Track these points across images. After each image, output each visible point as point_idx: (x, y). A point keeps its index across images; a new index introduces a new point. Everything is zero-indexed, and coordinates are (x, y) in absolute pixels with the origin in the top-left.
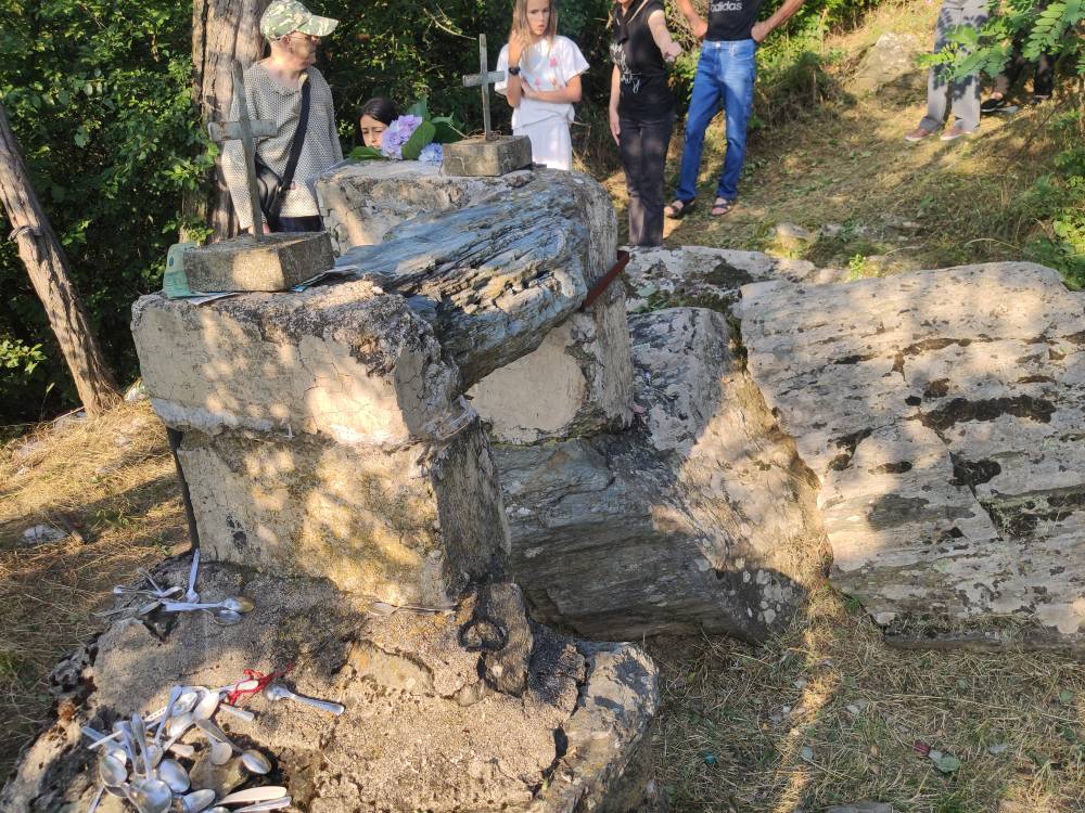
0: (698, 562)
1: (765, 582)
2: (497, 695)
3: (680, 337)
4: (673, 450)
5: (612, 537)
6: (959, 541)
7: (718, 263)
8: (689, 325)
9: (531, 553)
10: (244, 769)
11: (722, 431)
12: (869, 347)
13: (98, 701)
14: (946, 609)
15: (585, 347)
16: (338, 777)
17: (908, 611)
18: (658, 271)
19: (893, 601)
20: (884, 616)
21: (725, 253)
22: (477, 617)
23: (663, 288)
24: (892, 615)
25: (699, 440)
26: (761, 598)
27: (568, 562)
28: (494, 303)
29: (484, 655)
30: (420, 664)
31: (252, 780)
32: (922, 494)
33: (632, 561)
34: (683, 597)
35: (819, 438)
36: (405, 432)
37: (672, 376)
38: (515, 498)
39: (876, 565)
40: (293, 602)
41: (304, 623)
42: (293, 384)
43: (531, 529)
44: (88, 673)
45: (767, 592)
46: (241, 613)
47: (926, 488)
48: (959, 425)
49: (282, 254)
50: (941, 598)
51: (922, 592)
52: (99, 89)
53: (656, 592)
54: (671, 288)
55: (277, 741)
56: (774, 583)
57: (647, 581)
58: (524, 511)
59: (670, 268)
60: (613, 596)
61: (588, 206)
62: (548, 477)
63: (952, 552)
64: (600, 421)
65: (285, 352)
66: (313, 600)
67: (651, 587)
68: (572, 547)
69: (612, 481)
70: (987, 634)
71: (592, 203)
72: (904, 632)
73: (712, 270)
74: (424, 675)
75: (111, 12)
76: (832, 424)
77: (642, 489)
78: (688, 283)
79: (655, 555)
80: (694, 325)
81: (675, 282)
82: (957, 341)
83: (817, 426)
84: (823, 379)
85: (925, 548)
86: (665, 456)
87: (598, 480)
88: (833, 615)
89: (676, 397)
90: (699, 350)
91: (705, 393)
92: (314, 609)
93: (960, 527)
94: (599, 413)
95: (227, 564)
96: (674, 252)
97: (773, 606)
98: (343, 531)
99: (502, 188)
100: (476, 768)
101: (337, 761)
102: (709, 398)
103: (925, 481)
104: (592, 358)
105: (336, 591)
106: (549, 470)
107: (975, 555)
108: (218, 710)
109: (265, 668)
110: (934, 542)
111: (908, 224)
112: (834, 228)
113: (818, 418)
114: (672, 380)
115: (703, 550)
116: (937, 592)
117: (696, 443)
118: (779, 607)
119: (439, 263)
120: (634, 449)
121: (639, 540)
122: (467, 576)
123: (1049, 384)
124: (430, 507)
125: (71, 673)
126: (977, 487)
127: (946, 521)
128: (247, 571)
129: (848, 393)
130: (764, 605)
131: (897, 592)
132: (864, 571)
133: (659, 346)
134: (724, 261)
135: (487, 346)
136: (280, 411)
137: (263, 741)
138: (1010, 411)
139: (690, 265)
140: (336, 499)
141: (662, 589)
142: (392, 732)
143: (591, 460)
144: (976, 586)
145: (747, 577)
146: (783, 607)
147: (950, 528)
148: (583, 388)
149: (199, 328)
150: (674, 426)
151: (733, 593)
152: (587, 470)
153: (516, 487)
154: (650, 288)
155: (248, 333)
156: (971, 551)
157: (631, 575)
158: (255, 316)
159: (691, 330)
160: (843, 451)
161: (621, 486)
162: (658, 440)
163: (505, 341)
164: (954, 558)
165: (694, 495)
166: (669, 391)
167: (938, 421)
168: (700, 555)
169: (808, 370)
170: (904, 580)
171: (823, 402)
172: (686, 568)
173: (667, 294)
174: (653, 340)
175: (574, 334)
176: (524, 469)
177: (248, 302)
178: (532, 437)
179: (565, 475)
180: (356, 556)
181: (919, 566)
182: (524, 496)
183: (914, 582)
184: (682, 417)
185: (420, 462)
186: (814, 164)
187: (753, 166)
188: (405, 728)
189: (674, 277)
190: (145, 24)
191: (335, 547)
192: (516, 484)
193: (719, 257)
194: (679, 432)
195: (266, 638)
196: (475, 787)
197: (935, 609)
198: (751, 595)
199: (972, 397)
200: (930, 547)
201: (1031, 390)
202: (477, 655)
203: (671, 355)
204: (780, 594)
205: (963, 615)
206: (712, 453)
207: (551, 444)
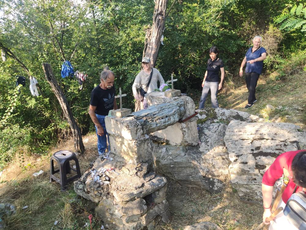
0: (199, 173)
1: (216, 182)
2: (137, 177)
3: (214, 130)
4: (204, 152)
5: (184, 165)
6: (255, 181)
7: (237, 114)
8: (217, 127)
9: (172, 166)
10: (106, 179)
11: (216, 150)
12: (248, 137)
13: (94, 167)
14: (253, 196)
15: (183, 129)
16: (115, 182)
17: (246, 194)
18: (223, 114)
19: (243, 192)
20: (241, 195)
21: (239, 112)
22: (140, 167)
23: (223, 118)
24: (242, 195)
25: (210, 151)
26: (215, 185)
27: (178, 169)
28: (156, 121)
29: (138, 171)
30: (129, 170)
31: (106, 180)
32: (248, 169)
33: (188, 171)
34: (196, 180)
35: (233, 154)
36: (132, 138)
37: (210, 137)
38: (170, 155)
39: (238, 183)
40: (119, 160)
41: (119, 163)
42: (120, 130)
43: (171, 161)
44: (93, 164)
45: (216, 184)
46: (112, 160)
47: (249, 168)
48: (259, 157)
49: (121, 113)
50: (252, 193)
51: (248, 191)
52: (126, 68)
53: (191, 178)
54: (225, 118)
55: (111, 176)
56: (218, 182)
57: (190, 175)
58: (171, 158)
59: (226, 114)
60: (184, 177)
61: (187, 104)
62: (175, 152)
63: (253, 183)
64: (187, 143)
65: (119, 126)
66: (121, 160)
67: (191, 177)
68: (178, 166)
69: (185, 155)
70: (259, 202)
71: (188, 103)
72: (244, 198)
73: (235, 115)
74: (129, 171)
75: (130, 55)
76: (236, 152)
77: (191, 157)
78: (229, 118)
79: (192, 171)
80: (218, 127)
81: (226, 117)
82: (266, 139)
83: (233, 152)
84: (236, 143)
85: (248, 181)
86: (201, 153)
87: (183, 154)
88: (231, 192)
89: (208, 142)
90: (217, 133)
91: (215, 142)
92: (121, 161)
93: (256, 178)
94: (186, 142)
95: (113, 153)
96: (228, 110)
97: (217, 187)
98: (126, 151)
99: (172, 100)
100: (130, 185)
101: (116, 180)
102: (216, 143)
103: (249, 167)
104: (185, 131)
105: (124, 159)
106: (176, 151)
107: (258, 185)
108: (105, 171)
109: (113, 168)
110: (250, 180)
111: (300, 108)
112: (280, 107)
113: (234, 150)
114: (209, 138)
115: (200, 171)
116: (251, 191)
117: (209, 151)
118: (218, 188)
119: (148, 114)
120: (195, 150)
121: (189, 167)
122: (141, 161)
123: (281, 151)
124: (136, 149)
125: (92, 164)
126: (260, 170)
127: (254, 176)
128: (115, 155)
129: (240, 146)
130: (215, 186)
131: (243, 190)
132: (236, 184)
133: (209, 131)
134: (238, 114)
135: (152, 127)
136: (119, 133)
137: (109, 176)
138: (270, 155)
139: (230, 114)
140: (125, 146)
141: (192, 177)
142: (123, 178)
143: (183, 150)
144: (259, 192)
145: (211, 179)
146: (220, 188)
147: (254, 178)
148: (183, 137)
149: (111, 121)
150: (206, 147)
151: (207, 181)
152: (182, 152)
153: (170, 153)
154: (220, 117)
155: (116, 123)
156: (257, 184)
157: (188, 174)
158: (117, 121)
159: (217, 128)
160: (237, 158)
161: (187, 156)
162: (201, 149)
163: (155, 127)
164: (254, 184)
165: (204, 161)
166: (208, 140)
167: (255, 155)
168: (200, 172)
169: (235, 140)
170: (244, 187)
171: (235, 147)
172: (197, 174)
173: (224, 119)
174: (209, 129)
175: (182, 126)
176: (172, 150)
177: (117, 119)
178: (175, 145)
179: (178, 152)
180: (127, 155)
181: (247, 185)
182: (171, 155)
183: (247, 188)
184: (208, 146)
185: (135, 143)
186: (298, 87)
187: (280, 86)
188: (125, 178)
189: (226, 116)
190: (135, 56)
191: (125, 153)
192: (170, 152)
193: (237, 113)
194: (206, 148)
195: (114, 164)
196: (129, 186)
197: (251, 195)
198: (212, 183)
199: (264, 151)
200: (249, 181)
201: (277, 152)
202: (137, 171)
203: (211, 133)
204: (220, 185)
205: (256, 198)
206: (212, 154)
207: (178, 146)
